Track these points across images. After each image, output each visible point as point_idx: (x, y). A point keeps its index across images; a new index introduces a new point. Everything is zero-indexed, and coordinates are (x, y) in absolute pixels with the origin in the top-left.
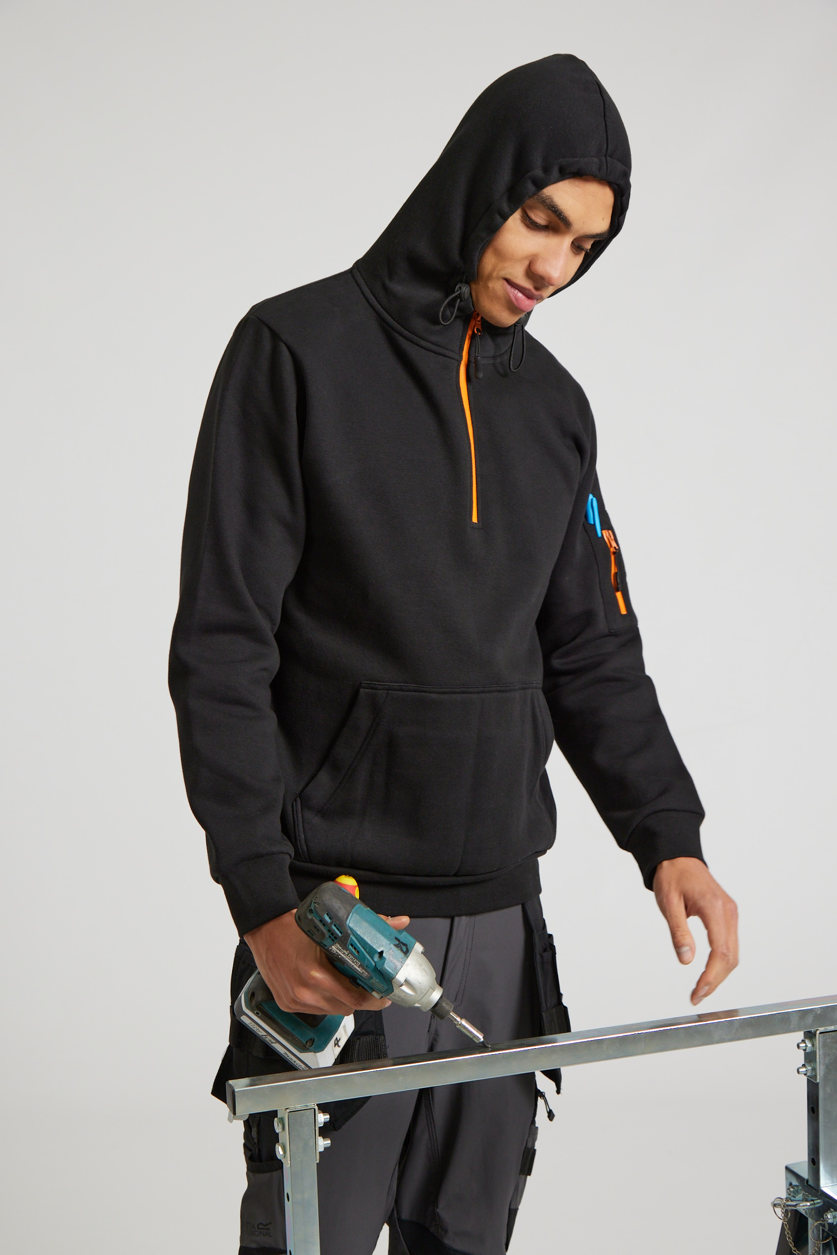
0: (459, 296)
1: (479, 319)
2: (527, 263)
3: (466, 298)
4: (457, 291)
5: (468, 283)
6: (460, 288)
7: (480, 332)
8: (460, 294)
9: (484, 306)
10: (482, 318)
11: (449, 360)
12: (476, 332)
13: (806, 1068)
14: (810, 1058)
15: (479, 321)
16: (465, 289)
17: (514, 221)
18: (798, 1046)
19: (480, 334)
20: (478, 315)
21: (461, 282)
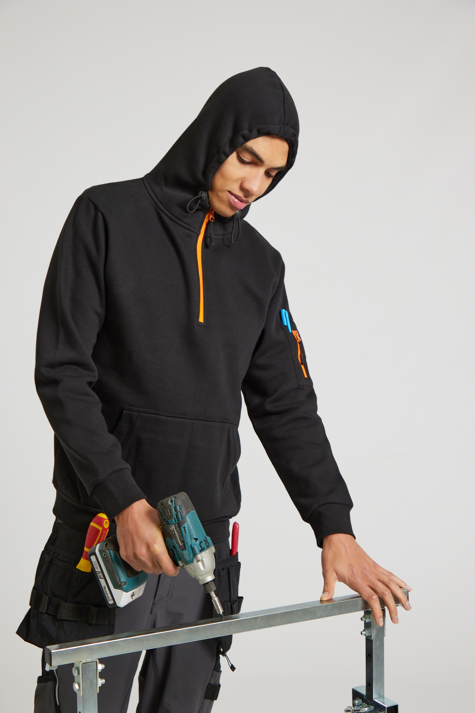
0: (200, 198)
1: (213, 212)
2: (240, 182)
3: (204, 199)
4: (200, 195)
5: (206, 191)
6: (202, 193)
7: (213, 220)
8: (201, 196)
9: (216, 205)
10: (215, 212)
11: (193, 233)
12: (211, 220)
13: (366, 631)
14: (367, 626)
15: (212, 214)
16: (204, 195)
17: (233, 158)
18: (362, 619)
19: (213, 221)
20: (212, 210)
21: (203, 190)
